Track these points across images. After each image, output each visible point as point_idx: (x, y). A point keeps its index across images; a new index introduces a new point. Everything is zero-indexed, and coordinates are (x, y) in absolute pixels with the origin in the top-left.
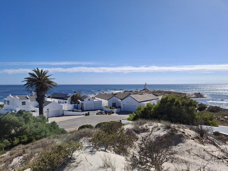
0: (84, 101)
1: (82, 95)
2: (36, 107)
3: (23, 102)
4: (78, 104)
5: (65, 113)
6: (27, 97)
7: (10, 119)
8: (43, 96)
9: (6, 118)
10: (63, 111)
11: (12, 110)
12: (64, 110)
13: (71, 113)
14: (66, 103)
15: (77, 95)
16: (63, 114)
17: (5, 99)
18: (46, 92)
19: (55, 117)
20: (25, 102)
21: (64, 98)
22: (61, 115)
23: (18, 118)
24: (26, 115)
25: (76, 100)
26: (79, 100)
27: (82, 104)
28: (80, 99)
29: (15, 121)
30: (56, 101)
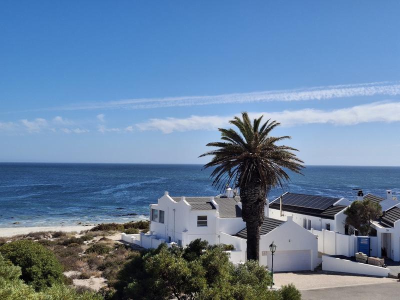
0: (392, 225)
1: (385, 206)
2: (237, 235)
3: (200, 218)
4: (373, 238)
5: (328, 263)
6: (211, 204)
7: (167, 265)
8: (260, 203)
9: (159, 262)
10: (321, 255)
11: (170, 238)
12: (324, 254)
13: (348, 264)
14: (328, 227)
15: (366, 203)
16: (320, 266)
17: (154, 206)
18: (269, 188)
19: (294, 272)
20: (205, 218)
21: (321, 211)
22: (312, 269)
23: (189, 267)
24: (211, 258)
25: (365, 221)
26: (375, 224)
27: (386, 236)
28: (380, 220)
29: (179, 273)
30: (298, 218)
